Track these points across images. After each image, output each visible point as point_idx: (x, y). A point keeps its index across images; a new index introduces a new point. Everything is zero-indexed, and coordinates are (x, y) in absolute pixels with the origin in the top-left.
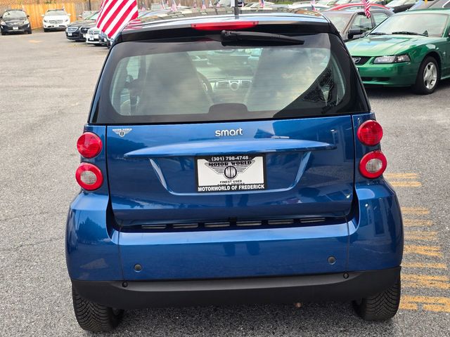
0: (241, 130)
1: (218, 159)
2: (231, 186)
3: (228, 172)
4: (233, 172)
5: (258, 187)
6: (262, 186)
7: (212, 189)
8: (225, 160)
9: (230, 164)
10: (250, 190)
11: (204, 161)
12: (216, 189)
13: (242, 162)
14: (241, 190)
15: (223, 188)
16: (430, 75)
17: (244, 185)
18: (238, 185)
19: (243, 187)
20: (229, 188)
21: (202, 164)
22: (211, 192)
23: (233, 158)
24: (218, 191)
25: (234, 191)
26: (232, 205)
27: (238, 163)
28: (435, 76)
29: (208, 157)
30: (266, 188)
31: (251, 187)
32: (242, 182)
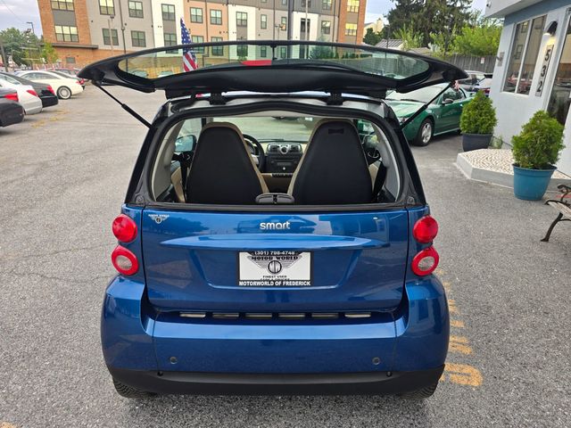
0: (288, 223)
1: (262, 253)
2: (274, 281)
3: (272, 267)
4: (278, 267)
5: (303, 284)
6: (308, 283)
7: (255, 283)
8: (270, 254)
9: (275, 259)
10: (295, 286)
11: (247, 254)
12: (259, 283)
13: (288, 257)
14: (285, 286)
15: (266, 283)
16: (427, 133)
17: (289, 280)
18: (282, 281)
19: (287, 283)
20: (272, 284)
21: (244, 257)
22: (253, 286)
23: (279, 253)
24: (261, 286)
25: (278, 286)
26: (274, 301)
27: (283, 258)
28: (430, 133)
29: (251, 251)
30: (312, 285)
31: (296, 284)
32: (287, 278)
